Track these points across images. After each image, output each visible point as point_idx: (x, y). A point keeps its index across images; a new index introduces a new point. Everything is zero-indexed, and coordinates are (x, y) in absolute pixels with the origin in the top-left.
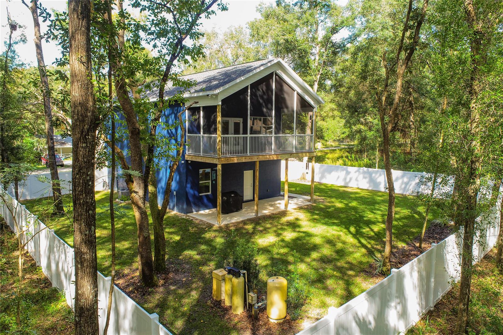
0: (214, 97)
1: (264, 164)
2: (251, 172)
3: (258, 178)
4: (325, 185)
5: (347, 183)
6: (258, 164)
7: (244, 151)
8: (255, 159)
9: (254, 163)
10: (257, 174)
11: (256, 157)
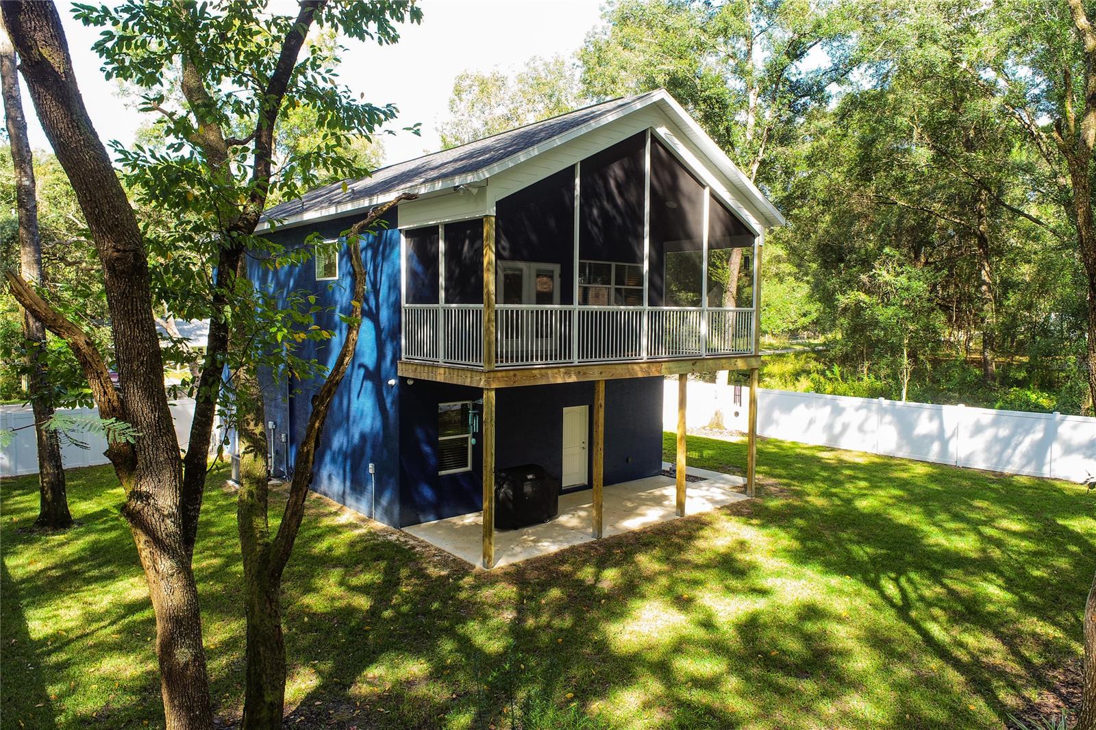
0: (475, 191)
1: (618, 388)
2: (584, 409)
3: (601, 429)
4: (777, 444)
5: (835, 438)
6: (602, 387)
7: (565, 350)
8: (594, 375)
9: (592, 385)
10: (601, 416)
11: (597, 370)
